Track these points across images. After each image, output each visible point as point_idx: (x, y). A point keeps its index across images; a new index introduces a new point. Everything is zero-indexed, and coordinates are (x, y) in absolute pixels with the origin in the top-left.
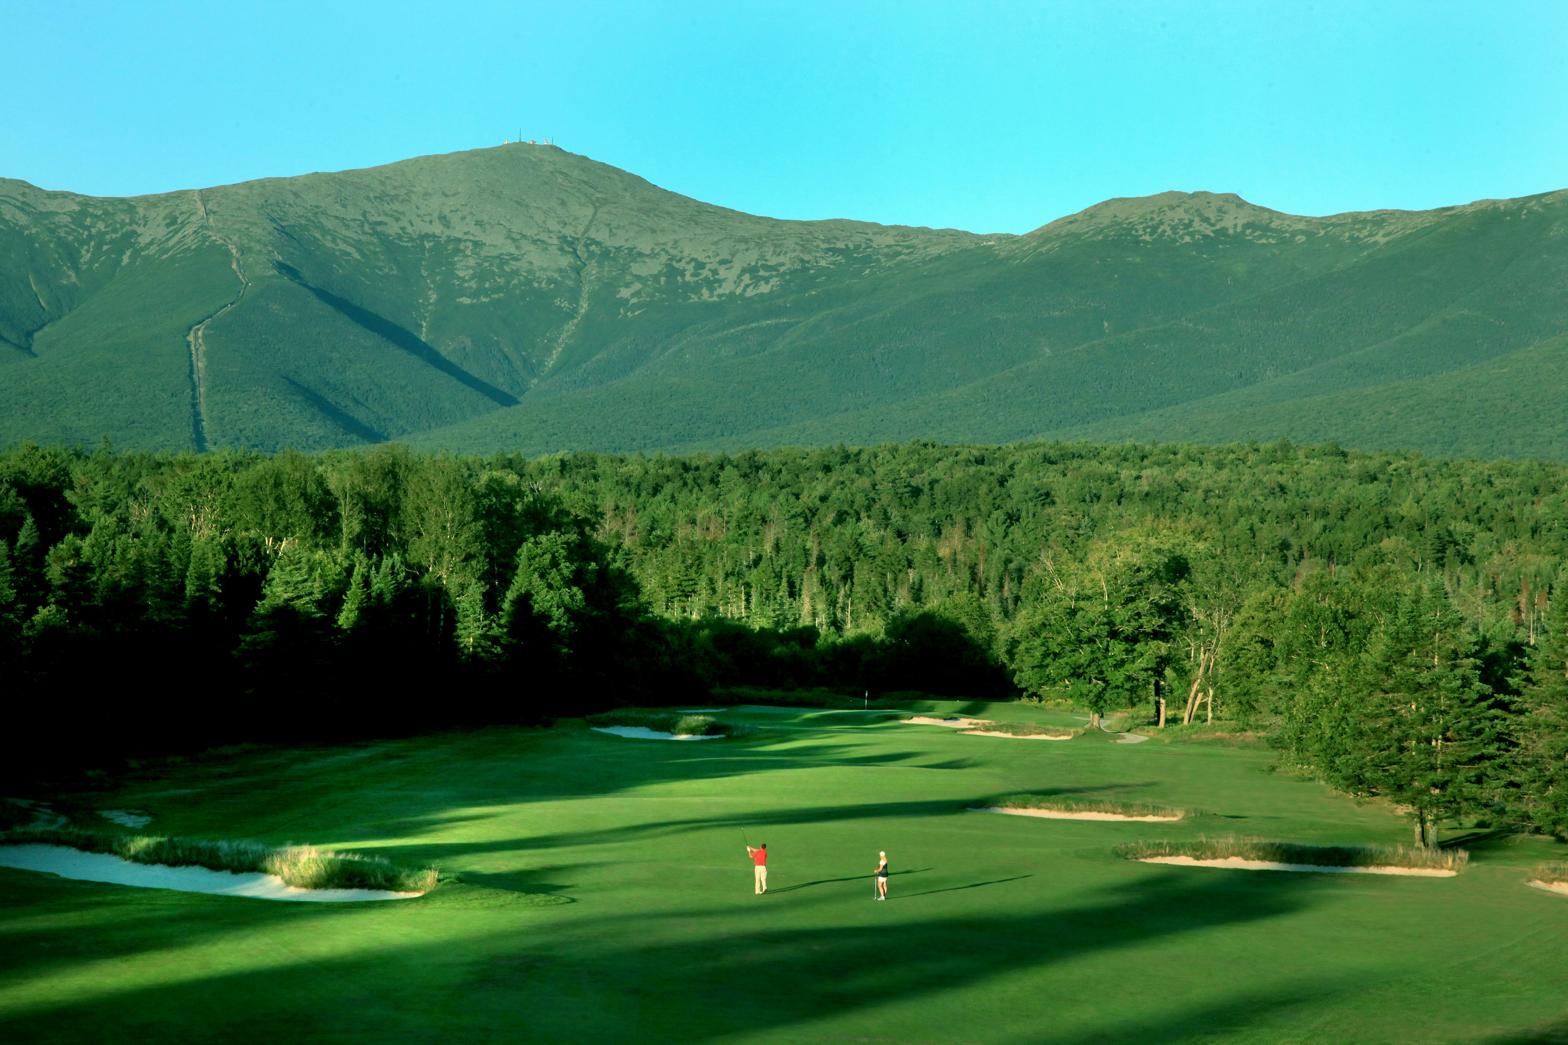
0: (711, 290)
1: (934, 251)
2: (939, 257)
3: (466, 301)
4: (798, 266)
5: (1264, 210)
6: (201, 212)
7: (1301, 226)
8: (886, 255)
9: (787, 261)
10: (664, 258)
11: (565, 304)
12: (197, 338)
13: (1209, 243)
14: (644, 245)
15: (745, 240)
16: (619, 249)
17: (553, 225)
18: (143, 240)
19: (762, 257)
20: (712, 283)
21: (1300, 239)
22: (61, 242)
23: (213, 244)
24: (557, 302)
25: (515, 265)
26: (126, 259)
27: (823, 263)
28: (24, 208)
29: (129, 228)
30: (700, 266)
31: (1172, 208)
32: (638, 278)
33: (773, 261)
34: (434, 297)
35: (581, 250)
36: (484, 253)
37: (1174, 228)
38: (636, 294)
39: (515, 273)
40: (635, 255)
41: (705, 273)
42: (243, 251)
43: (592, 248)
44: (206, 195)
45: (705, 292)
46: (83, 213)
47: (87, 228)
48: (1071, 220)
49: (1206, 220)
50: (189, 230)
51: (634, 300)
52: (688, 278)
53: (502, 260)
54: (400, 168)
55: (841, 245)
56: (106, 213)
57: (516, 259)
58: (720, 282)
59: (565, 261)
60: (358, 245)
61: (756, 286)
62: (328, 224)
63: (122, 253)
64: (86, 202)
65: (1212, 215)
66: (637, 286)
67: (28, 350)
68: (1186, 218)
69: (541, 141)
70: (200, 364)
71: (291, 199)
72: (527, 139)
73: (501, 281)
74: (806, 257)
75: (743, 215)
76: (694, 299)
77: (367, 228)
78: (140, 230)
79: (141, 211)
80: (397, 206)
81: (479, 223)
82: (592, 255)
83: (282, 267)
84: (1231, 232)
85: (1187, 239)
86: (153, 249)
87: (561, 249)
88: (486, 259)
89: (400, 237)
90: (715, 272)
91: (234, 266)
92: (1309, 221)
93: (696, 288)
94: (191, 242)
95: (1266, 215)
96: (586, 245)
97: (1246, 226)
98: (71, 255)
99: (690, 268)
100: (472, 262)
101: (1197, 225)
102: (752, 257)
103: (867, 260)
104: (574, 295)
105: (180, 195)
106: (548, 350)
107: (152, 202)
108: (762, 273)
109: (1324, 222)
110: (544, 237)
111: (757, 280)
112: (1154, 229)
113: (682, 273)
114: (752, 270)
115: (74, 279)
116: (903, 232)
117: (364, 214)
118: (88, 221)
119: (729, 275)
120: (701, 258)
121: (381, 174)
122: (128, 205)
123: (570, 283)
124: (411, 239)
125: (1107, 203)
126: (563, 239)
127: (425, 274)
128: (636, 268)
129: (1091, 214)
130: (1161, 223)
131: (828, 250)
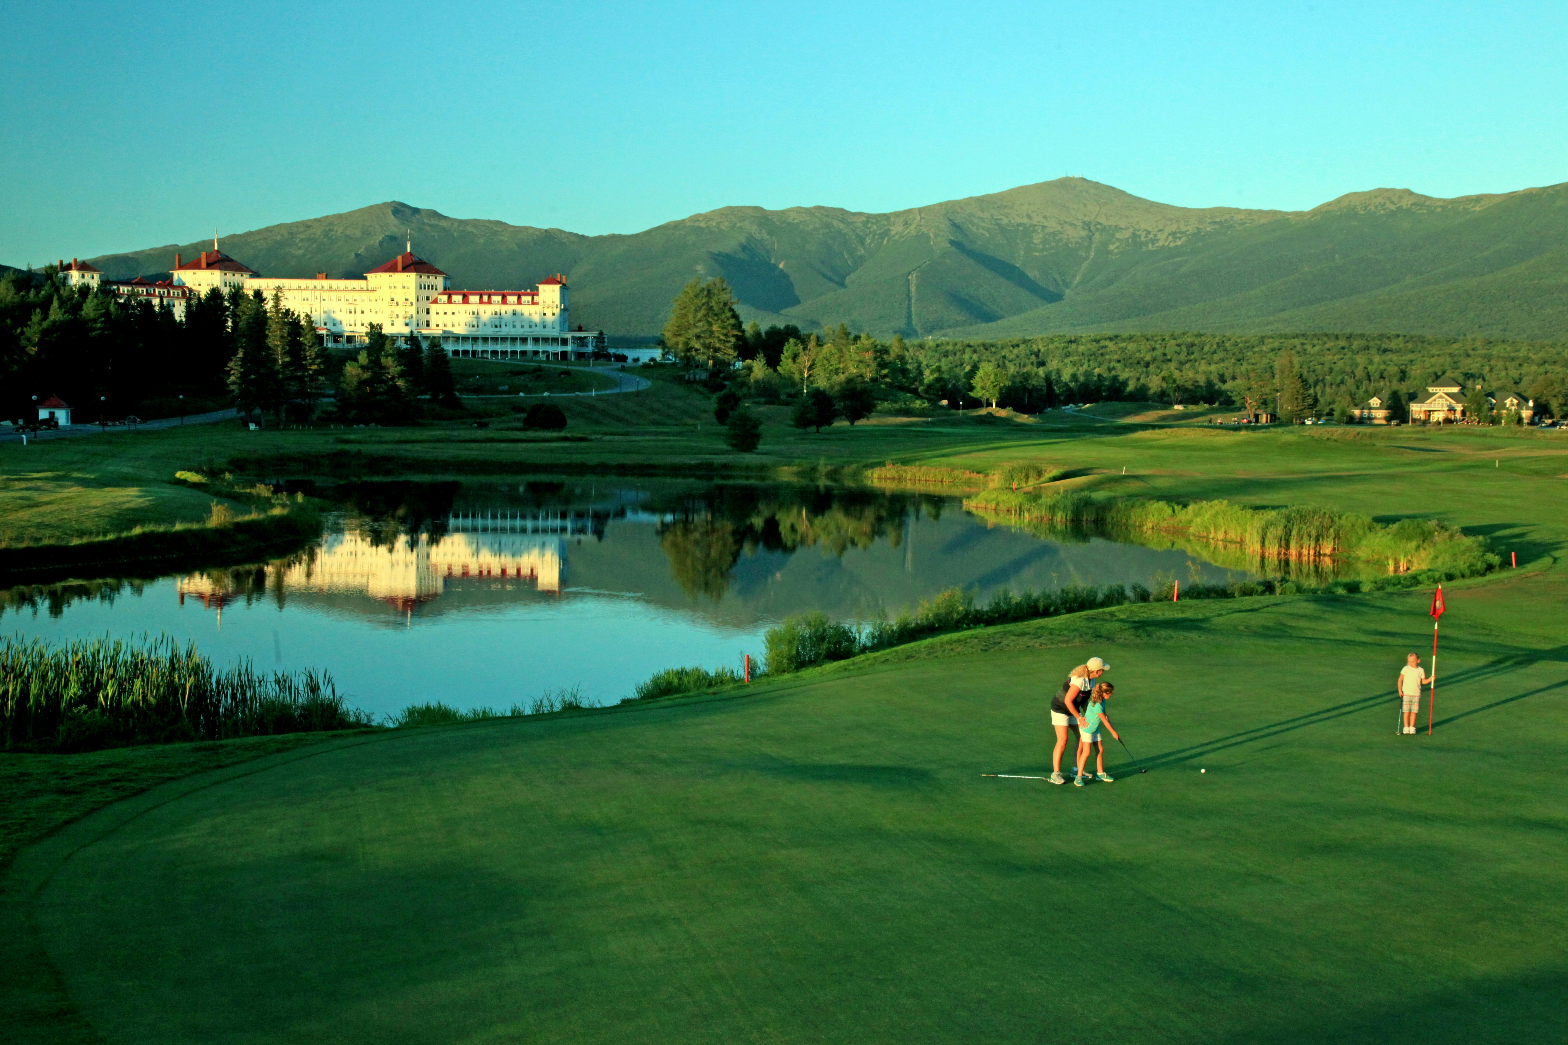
0: (1153, 244)
1: (1263, 221)
2: (1264, 224)
3: (1037, 254)
4: (1196, 231)
5: (1423, 196)
6: (919, 218)
7: (1440, 204)
8: (1239, 224)
9: (1191, 229)
10: (1131, 230)
11: (1084, 254)
12: (913, 278)
13: (1392, 214)
14: (1122, 224)
15: (1171, 220)
16: (1110, 226)
17: (1080, 217)
18: (893, 233)
19: (1179, 228)
20: (1153, 241)
21: (1439, 210)
22: (857, 235)
23: (923, 233)
24: (1079, 253)
25: (1060, 236)
26: (885, 242)
27: (1208, 229)
28: (842, 221)
29: (886, 227)
30: (1149, 233)
31: (1376, 197)
32: (1118, 240)
33: (1184, 229)
34: (1022, 253)
35: (1092, 228)
36: (1047, 231)
37: (1376, 207)
38: (1117, 248)
39: (1061, 240)
40: (1118, 229)
41: (1151, 236)
42: (936, 235)
43: (1098, 226)
44: (921, 210)
45: (1150, 246)
46: (868, 221)
47: (869, 228)
48: (1329, 204)
49: (1392, 202)
50: (913, 227)
51: (1116, 251)
52: (1143, 239)
53: (1054, 234)
54: (1011, 192)
55: (1218, 220)
56: (877, 221)
57: (1061, 233)
58: (1157, 240)
59: (1084, 233)
60: (988, 230)
61: (1175, 241)
62: (975, 221)
63: (883, 239)
64: (869, 216)
65: (1395, 199)
66: (1118, 244)
67: (842, 284)
68: (1382, 201)
69: (1077, 176)
70: (913, 289)
71: (959, 210)
72: (1070, 175)
73: (1054, 244)
74: (1200, 227)
75: (1173, 207)
76: (1144, 248)
77: (993, 222)
78: (892, 228)
79: (892, 219)
80: (1007, 211)
81: (1045, 217)
82: (1097, 229)
83: (952, 243)
84: (1405, 207)
85: (1382, 212)
86: (897, 237)
87: (1083, 228)
88: (1047, 234)
89: (1008, 225)
90: (1155, 235)
91: (932, 243)
92: (1444, 200)
93: (1146, 244)
94: (914, 233)
95: (1423, 199)
96: (1095, 225)
97: (1412, 205)
98: (862, 241)
99: (1144, 234)
100: (1041, 236)
101: (1388, 205)
102: (1174, 228)
103: (1230, 227)
104: (1088, 249)
105: (909, 211)
106: (1074, 276)
107: (897, 215)
108: (1178, 235)
109: (1453, 201)
110: (1075, 222)
111: (1175, 238)
112: (1366, 208)
113: (1140, 237)
114: (1173, 234)
115: (863, 251)
116: (1250, 212)
117: (992, 215)
118: (869, 225)
119: (1162, 236)
120: (1149, 229)
121: (1001, 196)
122: (886, 217)
123: (1086, 244)
124: (1013, 226)
125: (1347, 195)
126: (1084, 222)
127: (1019, 242)
128: (1118, 235)
129: (1339, 201)
130: (1370, 205)
131: (1210, 223)
